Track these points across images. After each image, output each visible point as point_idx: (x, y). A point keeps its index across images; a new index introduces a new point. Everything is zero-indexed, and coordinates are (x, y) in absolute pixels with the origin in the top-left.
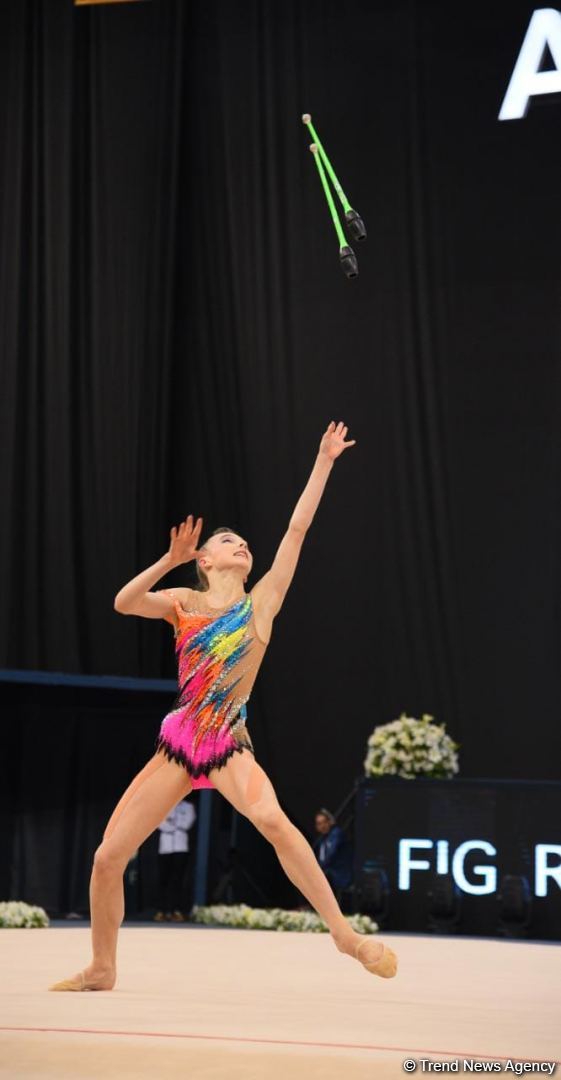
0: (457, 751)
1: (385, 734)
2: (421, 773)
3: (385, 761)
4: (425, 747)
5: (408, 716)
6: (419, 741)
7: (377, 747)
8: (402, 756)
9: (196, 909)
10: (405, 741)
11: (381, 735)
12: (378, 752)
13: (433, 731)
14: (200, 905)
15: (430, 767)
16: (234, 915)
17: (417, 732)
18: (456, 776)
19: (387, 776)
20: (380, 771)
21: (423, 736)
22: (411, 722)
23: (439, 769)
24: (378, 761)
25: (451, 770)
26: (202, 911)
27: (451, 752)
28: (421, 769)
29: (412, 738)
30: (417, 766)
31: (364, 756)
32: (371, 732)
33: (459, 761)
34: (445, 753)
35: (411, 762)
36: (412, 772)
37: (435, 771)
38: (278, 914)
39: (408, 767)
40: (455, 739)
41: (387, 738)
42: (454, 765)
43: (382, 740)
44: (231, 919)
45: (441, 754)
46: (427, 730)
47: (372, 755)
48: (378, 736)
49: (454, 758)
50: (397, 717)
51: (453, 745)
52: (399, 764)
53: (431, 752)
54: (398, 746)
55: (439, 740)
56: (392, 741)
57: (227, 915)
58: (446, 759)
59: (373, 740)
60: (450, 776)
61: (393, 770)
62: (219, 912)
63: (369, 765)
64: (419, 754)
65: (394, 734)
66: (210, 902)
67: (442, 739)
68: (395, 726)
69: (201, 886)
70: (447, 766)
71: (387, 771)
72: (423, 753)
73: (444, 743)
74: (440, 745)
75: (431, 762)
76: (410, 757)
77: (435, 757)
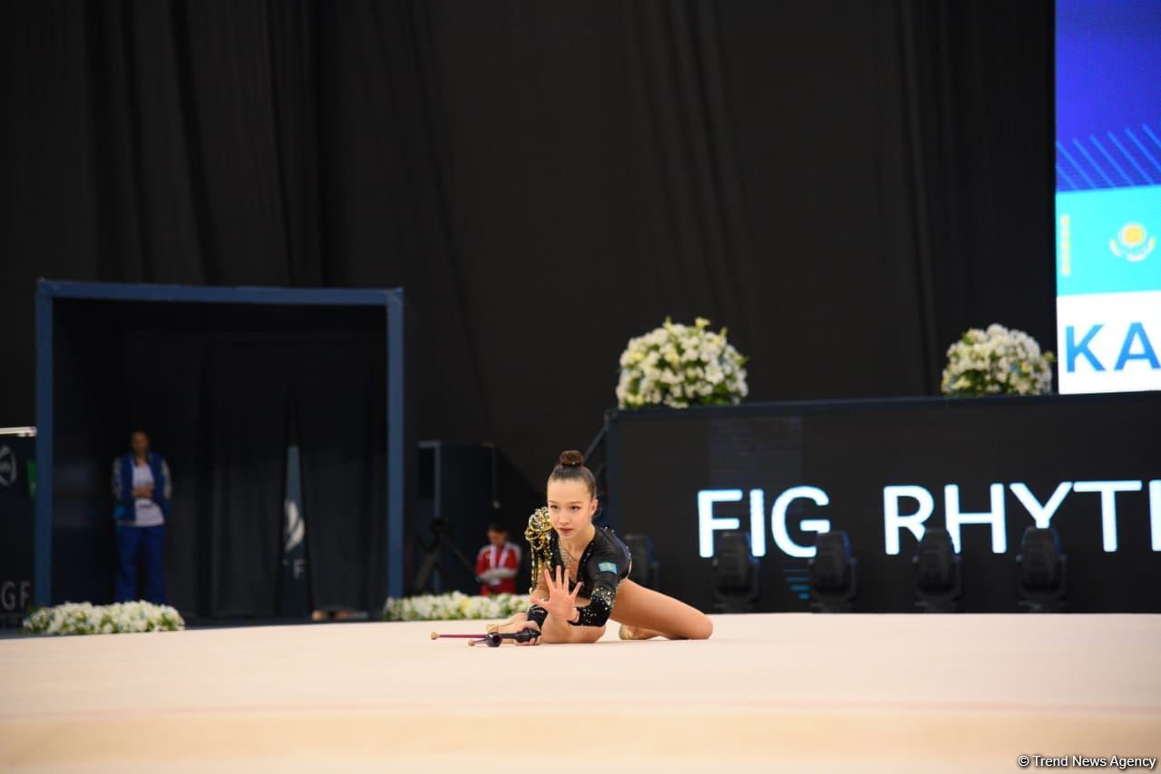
0: (744, 366)
1: (643, 349)
2: (697, 398)
3: (644, 385)
4: (699, 363)
5: (674, 322)
6: (691, 355)
7: (631, 367)
8: (668, 377)
9: (390, 603)
10: (671, 356)
11: (638, 351)
12: (635, 374)
13: (710, 341)
14: (395, 597)
15: (707, 390)
16: (445, 606)
17: (687, 343)
18: (744, 400)
19: (647, 407)
20: (638, 400)
21: (696, 347)
22: (678, 329)
23: (721, 392)
24: (635, 384)
25: (737, 393)
26: (401, 606)
27: (737, 367)
28: (696, 393)
29: (681, 351)
30: (690, 390)
31: (615, 381)
32: (624, 347)
33: (747, 380)
34: (728, 370)
35: (682, 384)
36: (684, 398)
37: (715, 395)
38: (508, 600)
39: (677, 392)
40: (739, 350)
41: (647, 354)
42: (741, 386)
43: (639, 356)
44: (440, 612)
45: (723, 371)
46: (701, 340)
47: (626, 378)
48: (636, 353)
49: (741, 375)
50: (660, 325)
51: (738, 357)
52: (665, 389)
53: (707, 368)
54: (662, 364)
55: (719, 352)
56: (654, 357)
57: (435, 607)
58: (730, 377)
59: (626, 358)
60: (737, 401)
61: (657, 398)
62: (423, 603)
63: (622, 392)
64: (691, 373)
65: (656, 348)
66: (410, 591)
67: (723, 351)
68: (657, 336)
69: (395, 573)
70: (731, 387)
71: (648, 399)
72: (699, 371)
73: (726, 356)
74: (721, 359)
75: (711, 383)
76: (681, 378)
77: (715, 375)
